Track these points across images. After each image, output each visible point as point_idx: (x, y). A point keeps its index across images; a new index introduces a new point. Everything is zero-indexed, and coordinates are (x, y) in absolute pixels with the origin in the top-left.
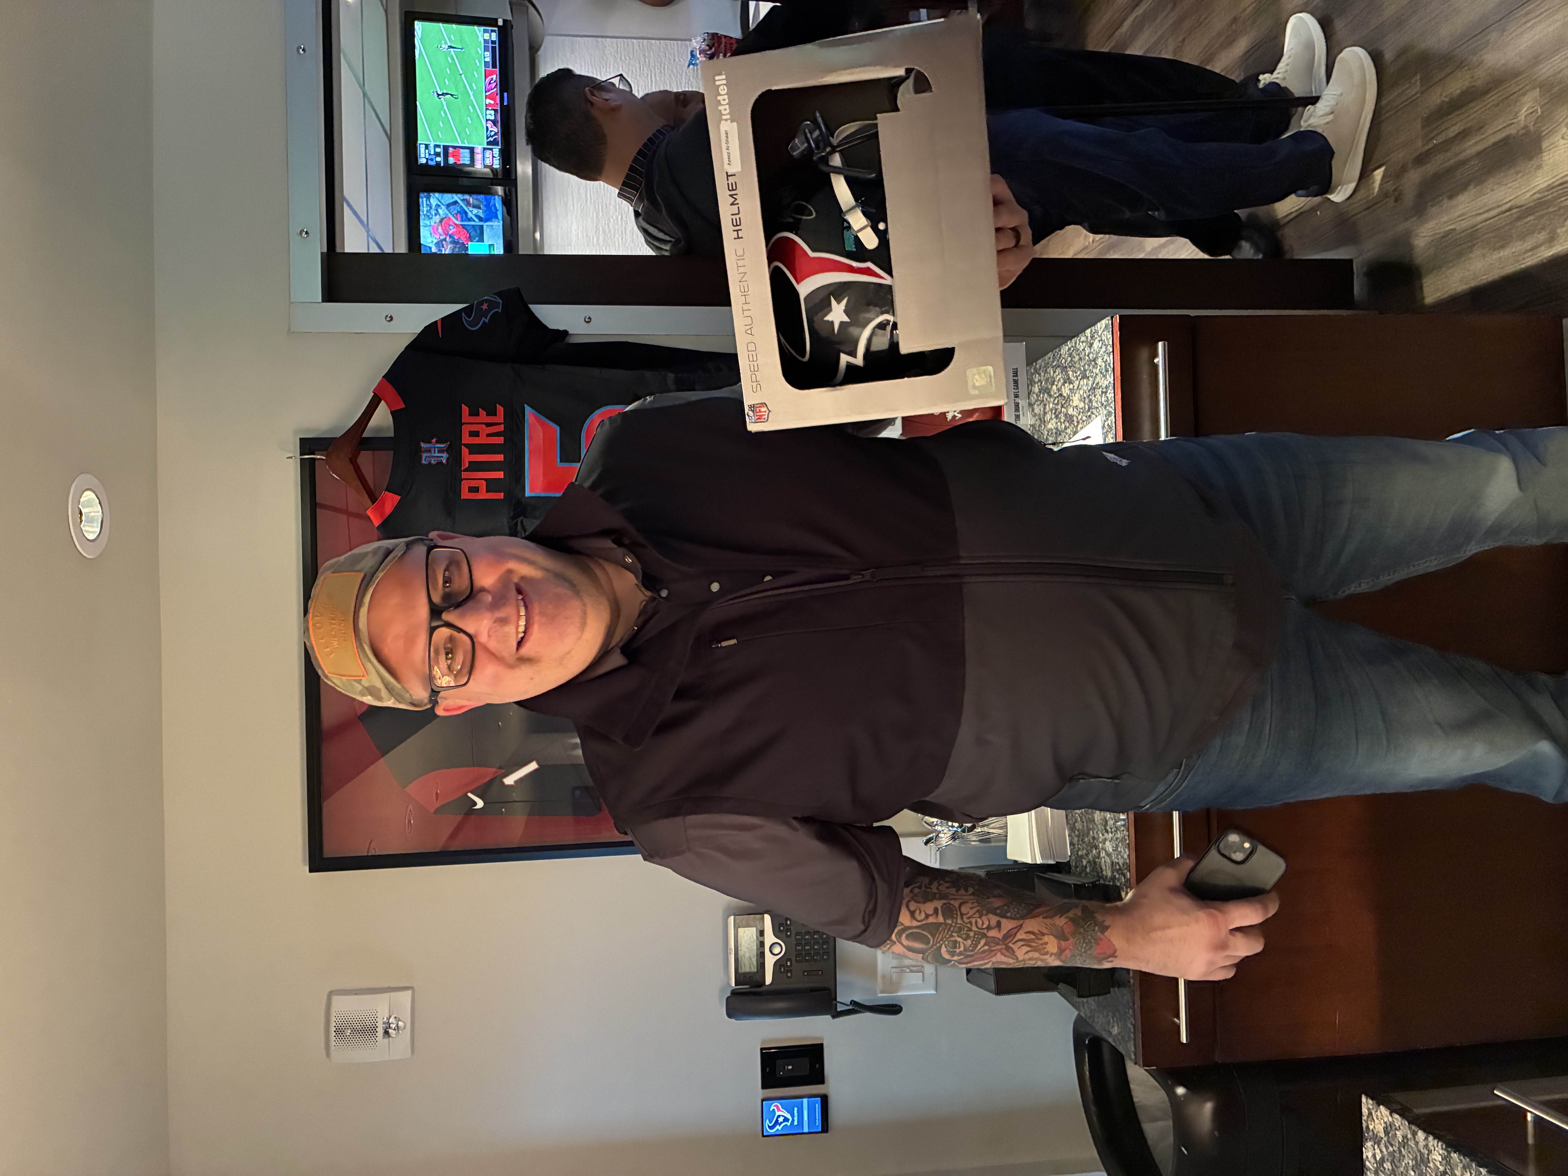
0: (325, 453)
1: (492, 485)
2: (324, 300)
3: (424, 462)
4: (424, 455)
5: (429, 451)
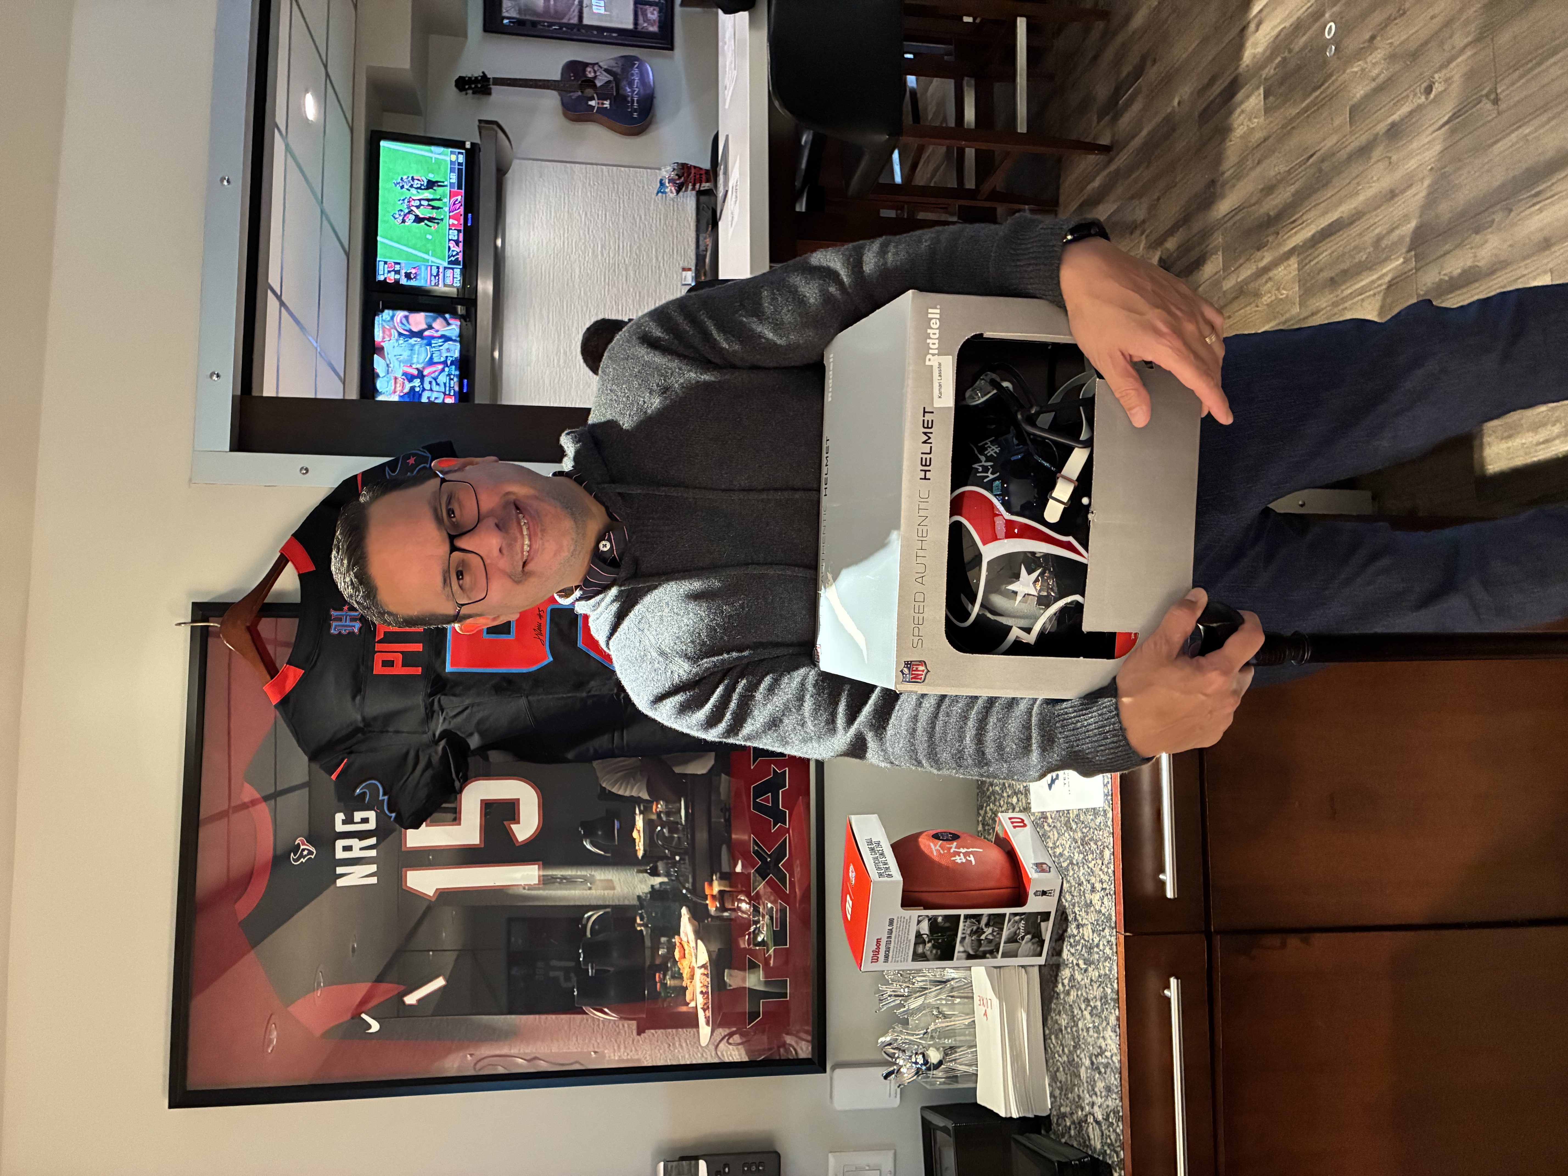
0: (220, 619)
1: (409, 659)
2: (232, 449)
3: (332, 631)
4: (334, 624)
5: (339, 619)
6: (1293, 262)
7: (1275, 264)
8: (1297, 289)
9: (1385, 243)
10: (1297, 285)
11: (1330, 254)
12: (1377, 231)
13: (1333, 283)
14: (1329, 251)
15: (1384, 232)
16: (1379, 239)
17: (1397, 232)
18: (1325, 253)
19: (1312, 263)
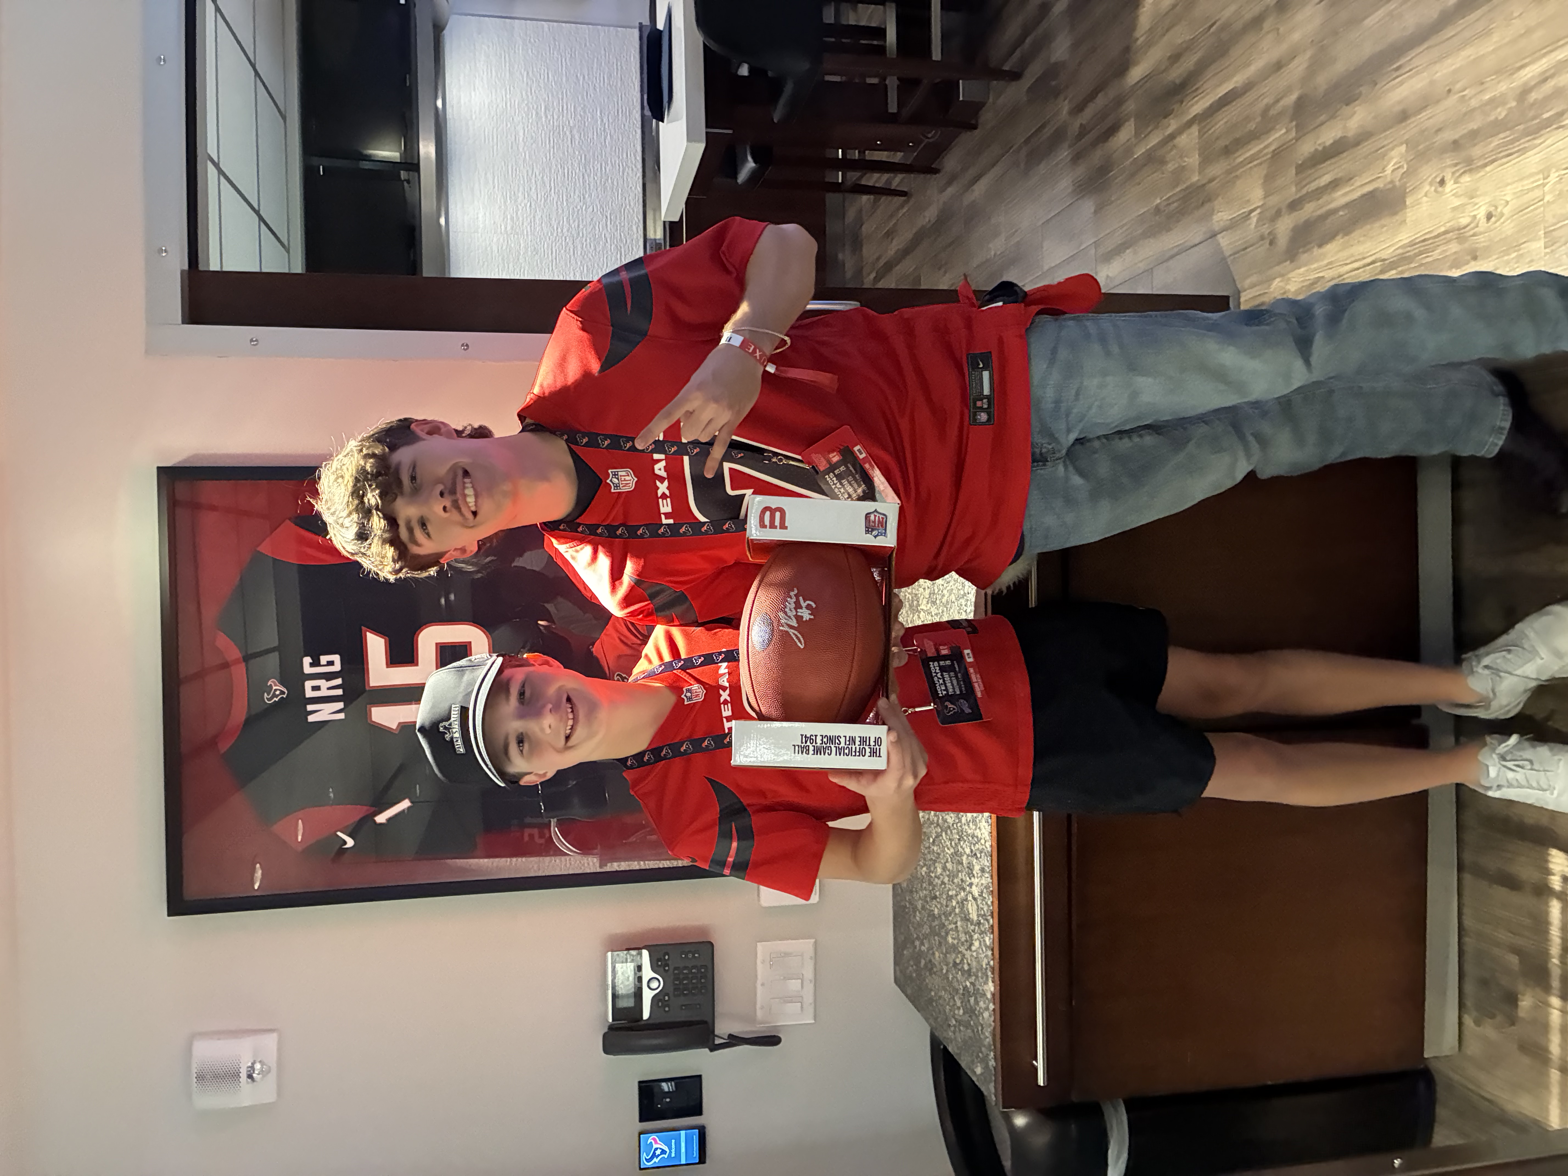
2: (184, 322)
6: (1195, 130)
7: (1180, 131)
8: (1197, 156)
9: (1272, 112)
10: (1197, 152)
11: (1226, 122)
12: (1266, 101)
13: (1228, 151)
14: (1225, 120)
15: (1272, 102)
16: (1267, 109)
17: (1282, 103)
18: (1221, 121)
19: (1210, 132)
